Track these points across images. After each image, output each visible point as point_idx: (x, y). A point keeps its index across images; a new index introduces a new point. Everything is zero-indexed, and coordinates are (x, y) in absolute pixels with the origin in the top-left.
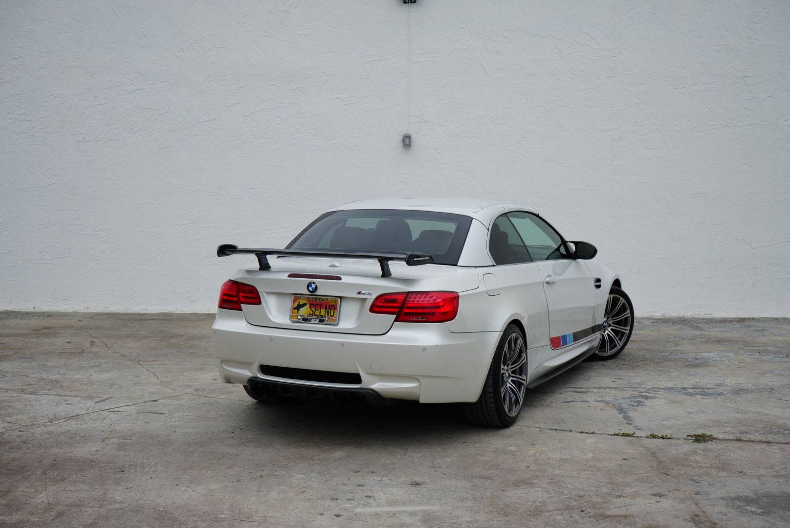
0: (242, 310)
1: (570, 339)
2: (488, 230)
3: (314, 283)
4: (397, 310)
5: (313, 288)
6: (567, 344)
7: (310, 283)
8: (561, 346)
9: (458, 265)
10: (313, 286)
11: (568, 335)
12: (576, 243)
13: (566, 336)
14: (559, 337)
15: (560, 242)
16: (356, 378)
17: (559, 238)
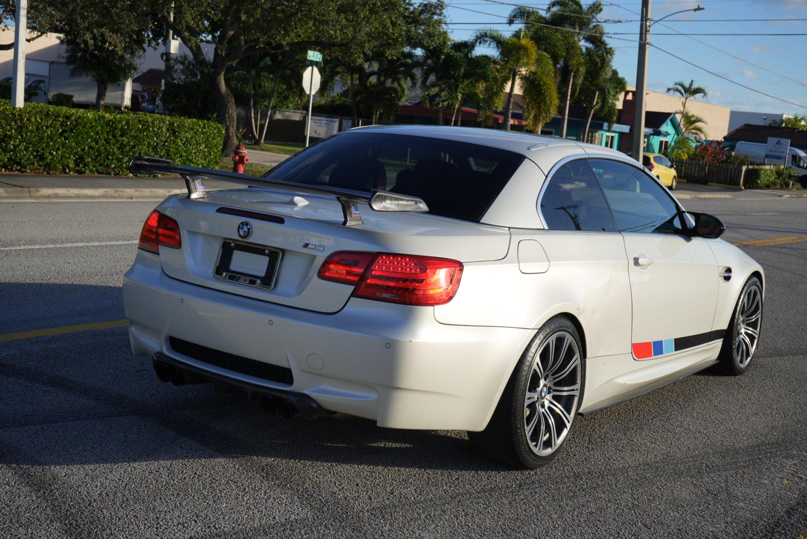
0: (159, 254)
1: (669, 347)
2: (547, 177)
3: (247, 224)
4: (356, 279)
5: (244, 232)
6: (662, 353)
7: (242, 223)
8: (651, 356)
9: (481, 221)
10: (245, 229)
11: (665, 341)
12: (697, 216)
13: (661, 342)
14: (650, 343)
15: (675, 212)
16: (285, 375)
17: (674, 205)
